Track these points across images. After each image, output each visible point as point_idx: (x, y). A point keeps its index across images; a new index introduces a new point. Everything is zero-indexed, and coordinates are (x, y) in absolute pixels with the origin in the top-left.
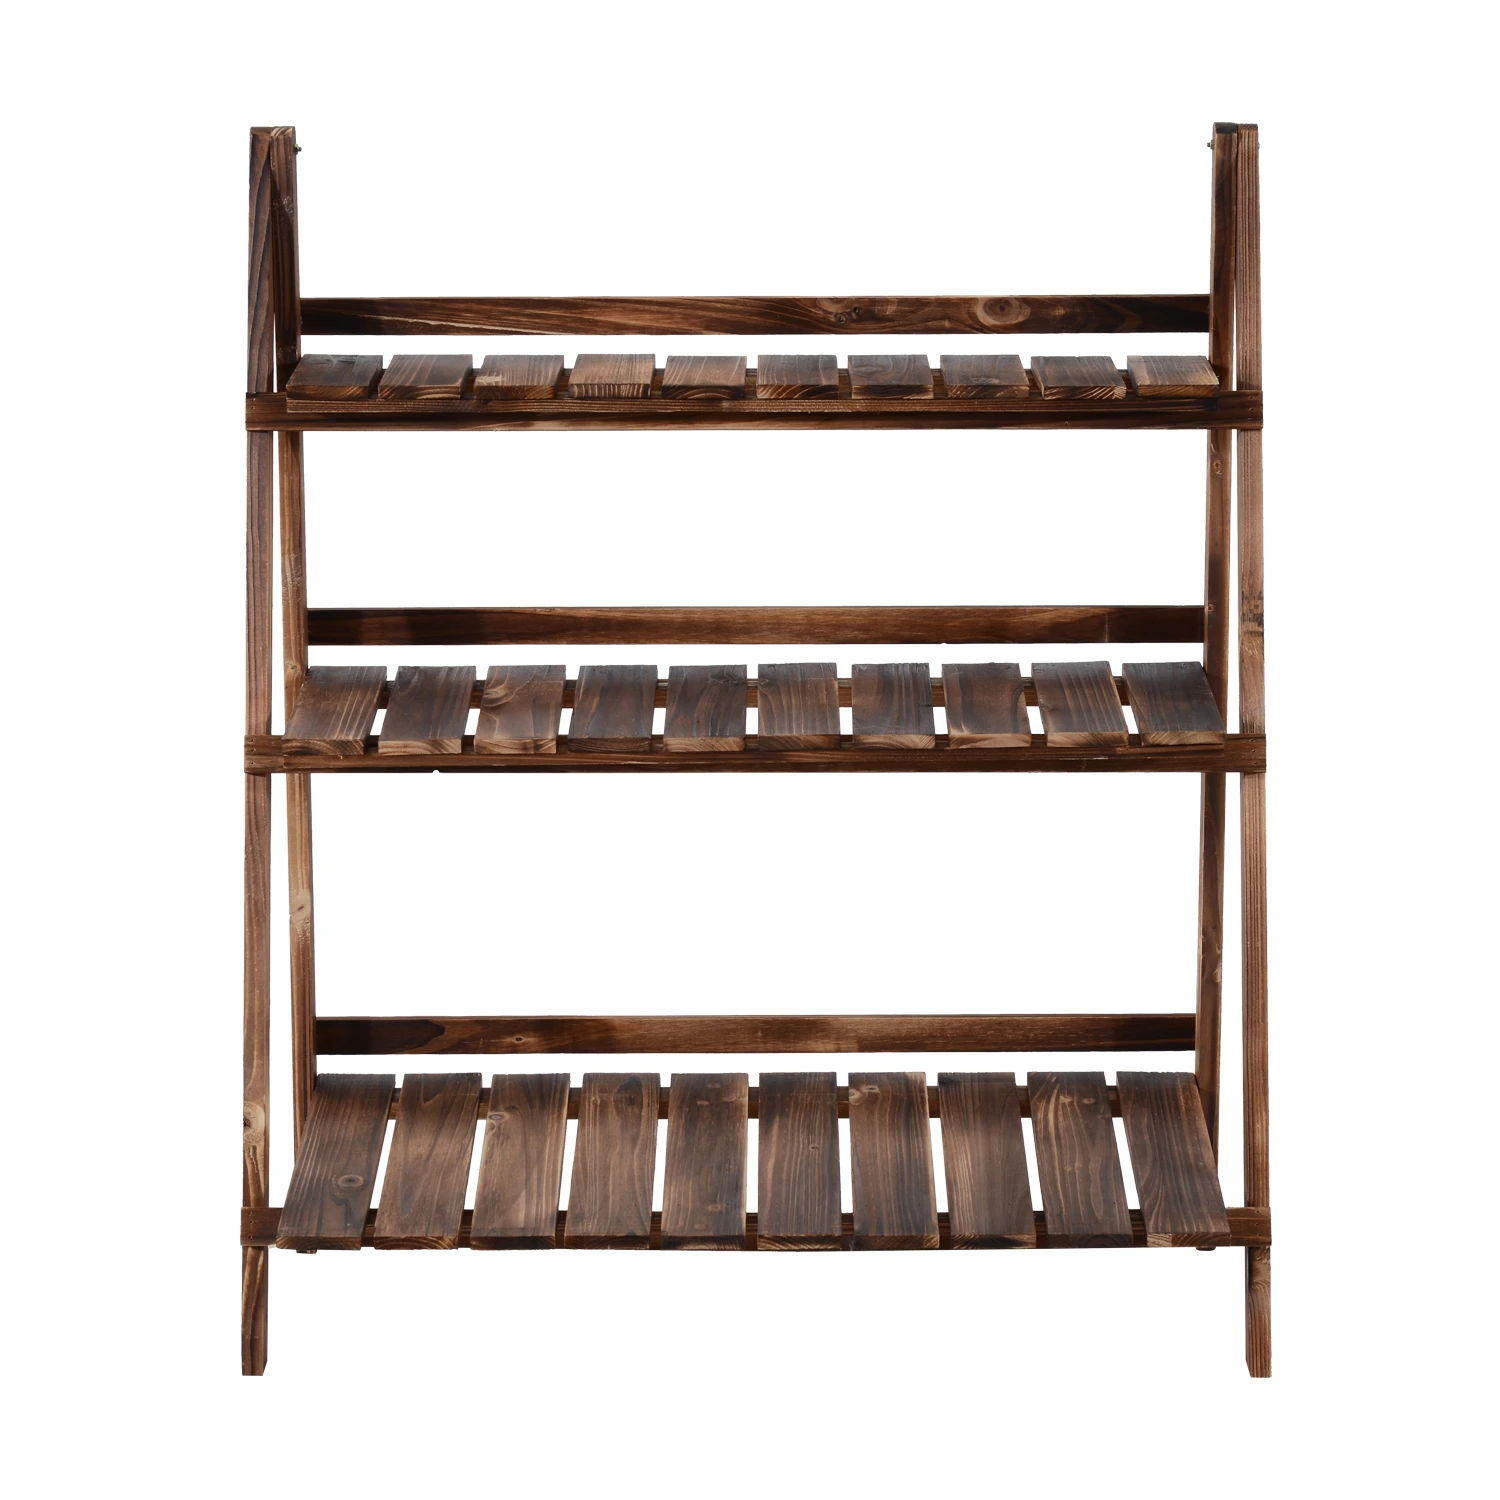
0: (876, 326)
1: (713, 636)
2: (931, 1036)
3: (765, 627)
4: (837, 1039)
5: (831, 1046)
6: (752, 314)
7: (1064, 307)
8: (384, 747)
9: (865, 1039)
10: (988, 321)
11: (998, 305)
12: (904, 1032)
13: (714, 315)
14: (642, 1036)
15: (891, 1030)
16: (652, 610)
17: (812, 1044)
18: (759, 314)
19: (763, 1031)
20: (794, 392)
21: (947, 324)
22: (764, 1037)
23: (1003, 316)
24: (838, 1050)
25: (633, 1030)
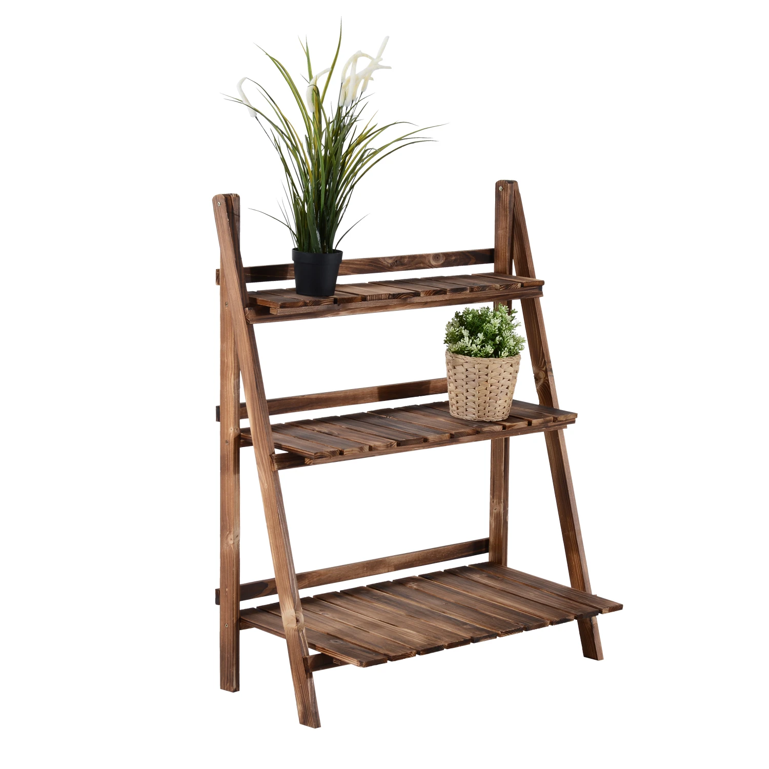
0: (402, 268)
1: (353, 402)
2: (415, 560)
3: (368, 396)
4: (388, 567)
5: (387, 570)
6: (365, 265)
7: (455, 256)
8: (346, 452)
9: (396, 565)
10: (433, 263)
11: (436, 256)
12: (408, 560)
13: (355, 266)
14: (330, 576)
15: (403, 560)
16: (335, 392)
17: (381, 570)
18: (369, 265)
19: (367, 567)
20: (431, 293)
21: (422, 265)
22: (367, 570)
23: (438, 261)
24: (388, 572)
25: (327, 574)
